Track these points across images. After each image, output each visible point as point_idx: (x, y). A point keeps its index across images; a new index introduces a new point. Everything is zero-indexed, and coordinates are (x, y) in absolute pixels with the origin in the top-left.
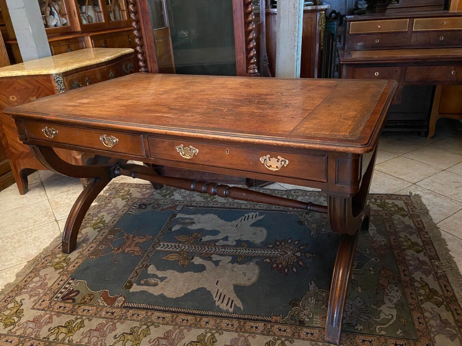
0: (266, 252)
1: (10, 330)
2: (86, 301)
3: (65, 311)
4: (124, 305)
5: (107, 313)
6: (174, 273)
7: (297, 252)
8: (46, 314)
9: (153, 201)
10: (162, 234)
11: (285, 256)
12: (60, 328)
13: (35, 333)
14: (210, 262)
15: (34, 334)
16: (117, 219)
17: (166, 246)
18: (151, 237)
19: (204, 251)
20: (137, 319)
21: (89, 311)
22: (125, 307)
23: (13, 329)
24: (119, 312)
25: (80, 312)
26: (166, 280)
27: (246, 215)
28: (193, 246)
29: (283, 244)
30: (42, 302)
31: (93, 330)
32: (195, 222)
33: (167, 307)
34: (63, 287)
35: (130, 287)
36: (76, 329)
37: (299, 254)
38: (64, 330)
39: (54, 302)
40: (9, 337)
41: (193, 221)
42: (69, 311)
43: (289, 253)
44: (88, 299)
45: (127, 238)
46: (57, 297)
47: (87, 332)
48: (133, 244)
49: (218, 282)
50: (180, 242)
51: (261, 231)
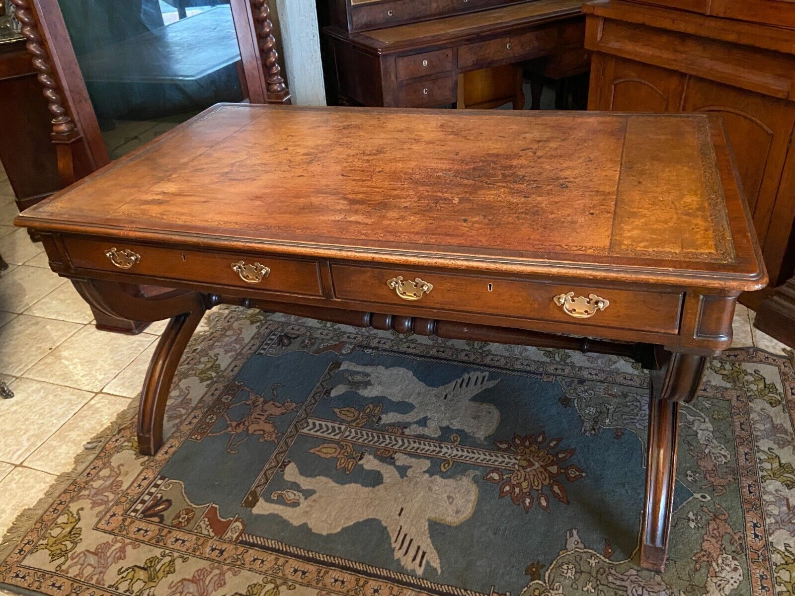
0: (494, 458)
1: (60, 566)
2: (180, 522)
3: (146, 539)
4: (240, 538)
5: (213, 550)
6: (328, 483)
7: (552, 463)
8: (116, 541)
9: (303, 330)
10: (313, 401)
11: (528, 470)
12: (137, 569)
13: (97, 576)
14: (392, 467)
15: (95, 578)
16: (240, 363)
17: (318, 427)
18: (294, 405)
19: (383, 445)
20: (260, 570)
21: (184, 541)
22: (242, 542)
23: (64, 563)
24: (232, 550)
25: (170, 541)
26: (314, 497)
27: (466, 376)
28: (364, 432)
29: (527, 443)
30: (112, 516)
31: (189, 580)
32: (372, 382)
33: (312, 552)
34: (146, 492)
35: (253, 504)
36: (160, 574)
37: (554, 469)
38: (142, 574)
39: (129, 520)
40: (58, 578)
41: (369, 378)
42: (152, 538)
43: (537, 465)
44: (184, 518)
45: (254, 403)
46: (136, 511)
47: (178, 582)
48: (263, 418)
49: (402, 509)
50: (342, 422)
51: (489, 413)
